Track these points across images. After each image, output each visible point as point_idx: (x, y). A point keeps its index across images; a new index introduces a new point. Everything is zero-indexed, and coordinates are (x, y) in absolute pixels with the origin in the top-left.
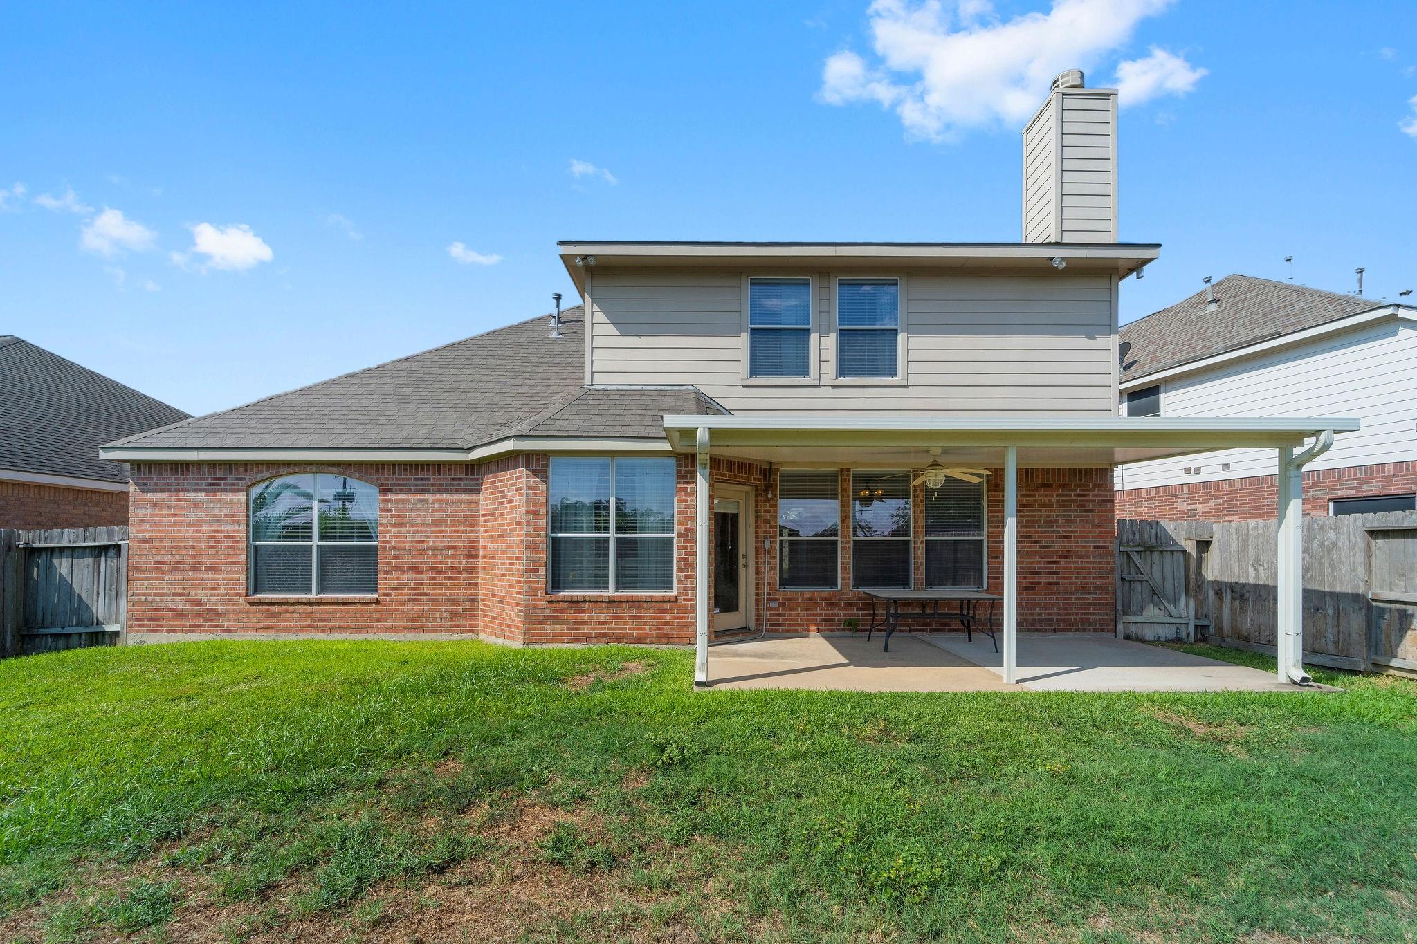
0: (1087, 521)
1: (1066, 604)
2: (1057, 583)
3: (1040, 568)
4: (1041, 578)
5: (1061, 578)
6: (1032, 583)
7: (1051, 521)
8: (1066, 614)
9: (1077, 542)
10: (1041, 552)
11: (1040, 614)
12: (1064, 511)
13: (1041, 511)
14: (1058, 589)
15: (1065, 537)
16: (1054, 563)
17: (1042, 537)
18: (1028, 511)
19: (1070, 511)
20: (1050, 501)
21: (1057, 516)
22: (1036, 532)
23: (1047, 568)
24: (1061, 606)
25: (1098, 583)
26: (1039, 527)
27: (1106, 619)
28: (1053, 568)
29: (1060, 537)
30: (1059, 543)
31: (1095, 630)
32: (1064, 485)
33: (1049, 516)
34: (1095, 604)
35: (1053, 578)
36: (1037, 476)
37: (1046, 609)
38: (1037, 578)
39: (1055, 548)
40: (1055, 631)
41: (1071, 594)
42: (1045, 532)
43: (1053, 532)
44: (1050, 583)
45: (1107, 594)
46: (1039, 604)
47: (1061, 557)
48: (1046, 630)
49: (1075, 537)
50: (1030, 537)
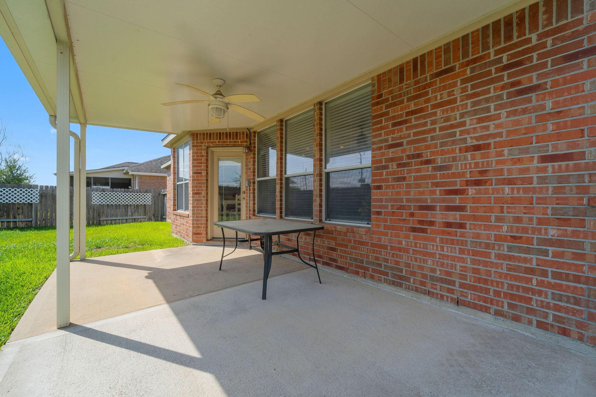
0: (524, 111)
1: (479, 262)
2: (462, 226)
3: (433, 200)
4: (434, 216)
5: (469, 218)
6: (421, 222)
7: (452, 126)
8: (479, 280)
9: (501, 154)
10: (434, 177)
11: (433, 270)
12: (474, 104)
13: (435, 114)
14: (463, 235)
15: (477, 148)
16: (456, 192)
17: (437, 153)
18: (416, 119)
19: (487, 100)
20: (450, 94)
21: (462, 116)
22: (427, 147)
23: (444, 200)
24: (469, 265)
25: (553, 232)
26: (433, 138)
27: (574, 312)
28: (454, 201)
29: (467, 149)
30: (466, 159)
31: (541, 325)
32: (474, 61)
33: (447, 119)
34: (544, 274)
35: (454, 217)
36: (430, 64)
37: (442, 265)
38: (429, 216)
39: (458, 168)
40: (458, 303)
41: (487, 246)
42: (443, 144)
43: (454, 142)
44: (449, 225)
45: (581, 257)
46: (432, 255)
47: (468, 183)
48: (442, 296)
49: (498, 145)
50: (419, 156)
